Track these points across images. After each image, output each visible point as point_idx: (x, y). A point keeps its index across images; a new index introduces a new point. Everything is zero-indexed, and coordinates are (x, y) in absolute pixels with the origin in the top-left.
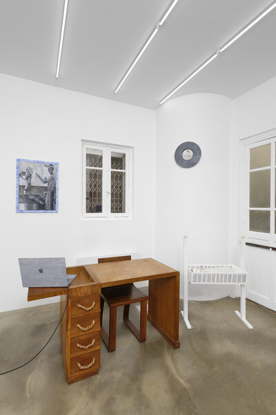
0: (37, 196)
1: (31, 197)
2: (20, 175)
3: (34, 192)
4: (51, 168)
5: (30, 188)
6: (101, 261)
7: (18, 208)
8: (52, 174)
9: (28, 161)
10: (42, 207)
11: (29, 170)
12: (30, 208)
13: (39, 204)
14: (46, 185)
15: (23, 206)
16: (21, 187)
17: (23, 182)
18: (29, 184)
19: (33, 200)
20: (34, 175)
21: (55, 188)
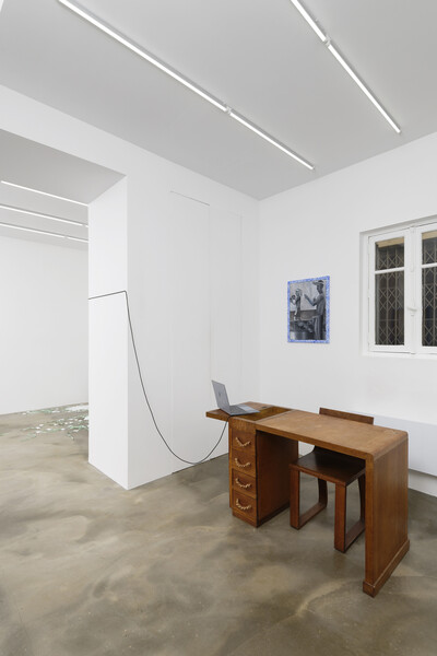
0: (306, 322)
1: (301, 324)
2: (290, 300)
3: (304, 318)
4: (321, 285)
5: (300, 312)
6: (324, 412)
7: (289, 337)
8: (321, 292)
9: (297, 282)
10: (311, 336)
11: (299, 293)
12: (299, 337)
13: (308, 331)
14: (315, 308)
15: (293, 335)
16: (292, 313)
17: (294, 307)
18: (299, 309)
19: (302, 327)
20: (303, 298)
21: (325, 310)
